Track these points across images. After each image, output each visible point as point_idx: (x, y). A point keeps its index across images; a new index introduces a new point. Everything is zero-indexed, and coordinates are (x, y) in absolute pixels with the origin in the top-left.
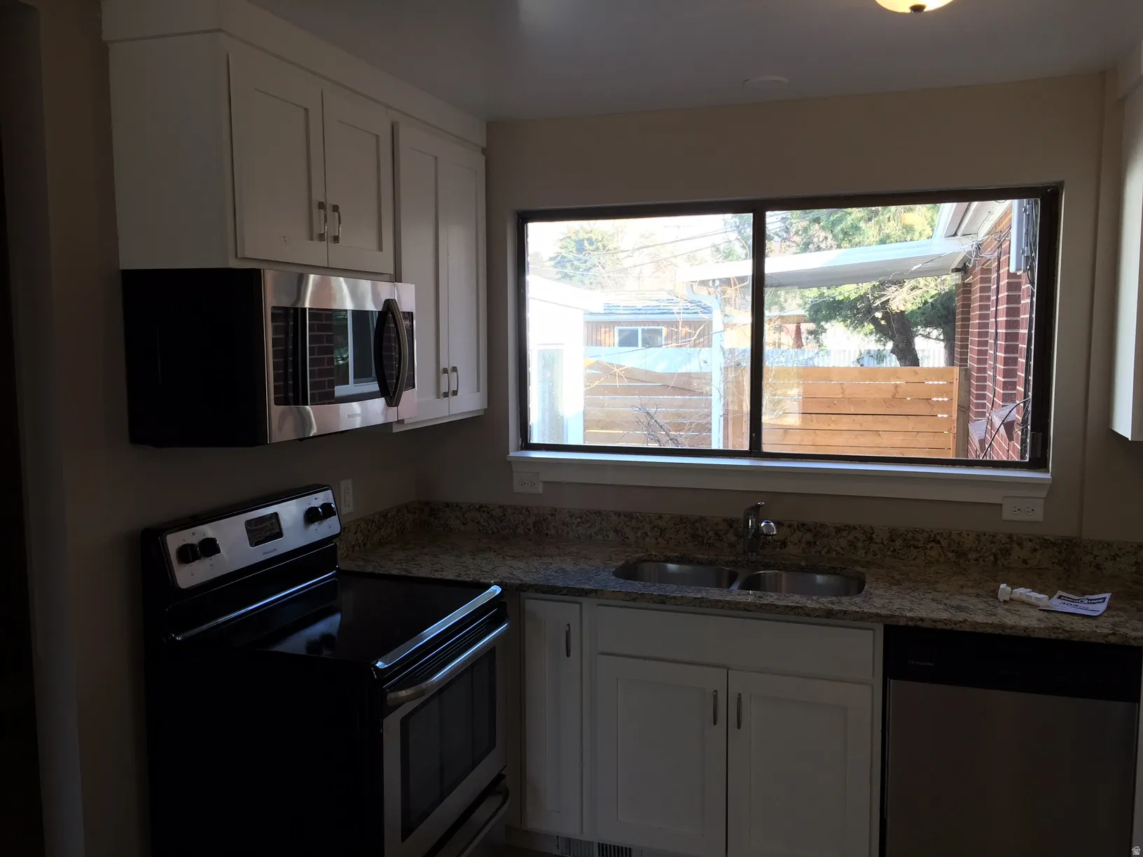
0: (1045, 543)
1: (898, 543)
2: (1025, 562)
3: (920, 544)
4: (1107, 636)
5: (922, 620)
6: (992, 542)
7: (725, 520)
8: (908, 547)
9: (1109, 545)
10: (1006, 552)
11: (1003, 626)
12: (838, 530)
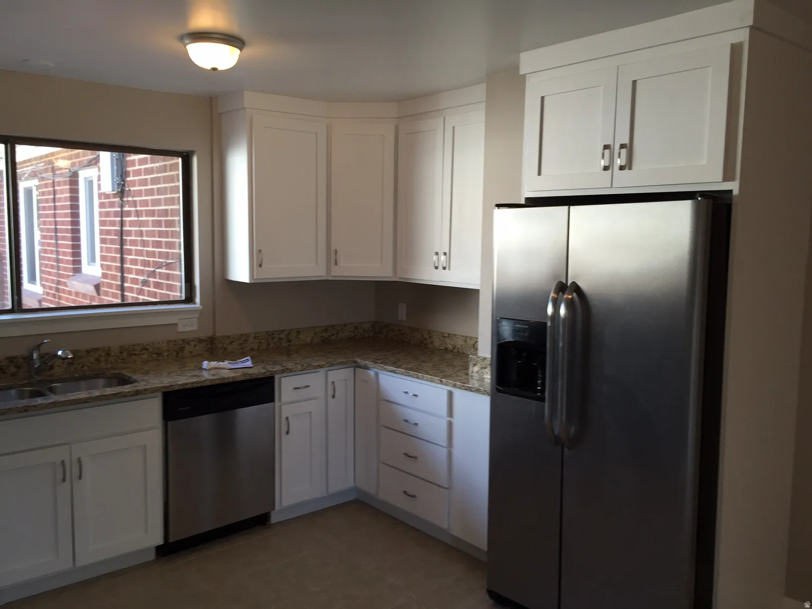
0: (200, 341)
1: (125, 354)
2: (191, 353)
3: (137, 353)
4: (265, 373)
5: (186, 384)
6: (174, 345)
7: (7, 358)
8: (131, 355)
9: (229, 337)
10: (182, 349)
11: (223, 379)
12: (88, 352)
